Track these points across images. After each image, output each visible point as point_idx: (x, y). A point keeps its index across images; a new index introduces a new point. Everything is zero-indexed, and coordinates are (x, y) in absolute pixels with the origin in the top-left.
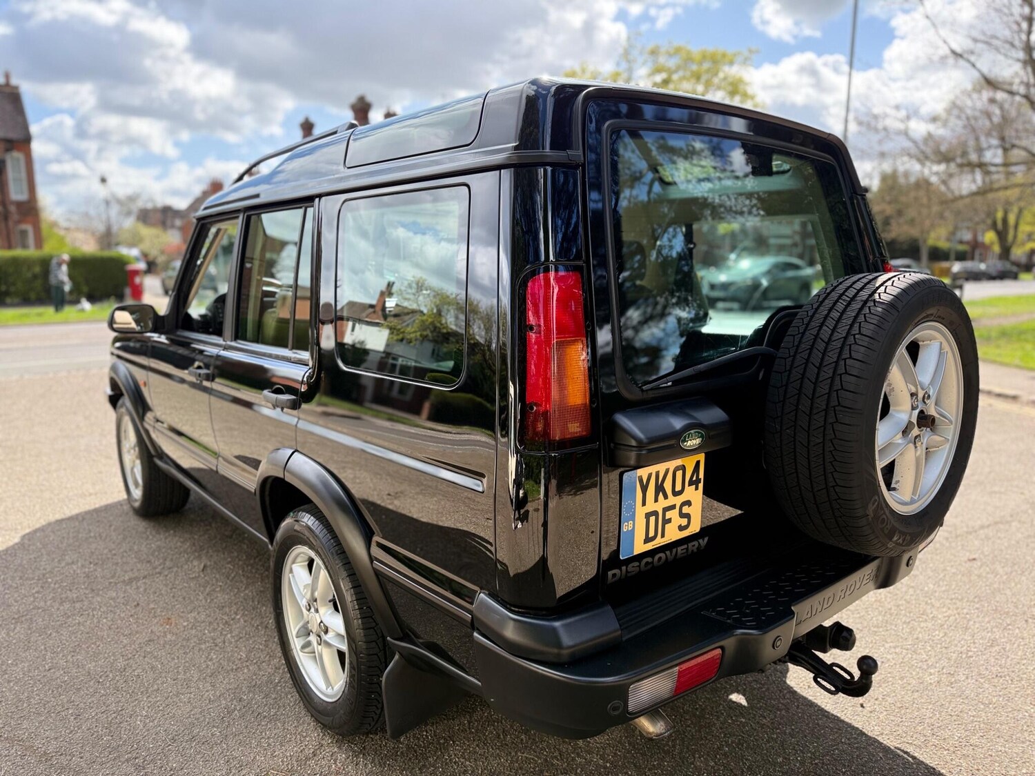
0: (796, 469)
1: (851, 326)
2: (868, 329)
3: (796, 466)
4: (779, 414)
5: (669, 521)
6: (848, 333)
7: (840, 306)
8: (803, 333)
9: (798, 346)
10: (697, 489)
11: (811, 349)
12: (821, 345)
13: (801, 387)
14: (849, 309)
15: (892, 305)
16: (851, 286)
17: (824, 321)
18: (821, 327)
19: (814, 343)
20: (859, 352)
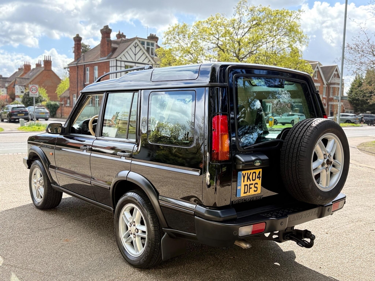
0: (289, 175)
1: (304, 133)
2: (308, 134)
3: (289, 174)
4: (284, 158)
5: (251, 188)
6: (303, 135)
7: (301, 128)
8: (291, 135)
9: (289, 139)
10: (259, 180)
11: (293, 140)
12: (295, 138)
13: (290, 150)
14: (304, 128)
15: (316, 127)
16: (305, 122)
17: (297, 132)
18: (296, 133)
19: (294, 138)
20: (305, 140)
